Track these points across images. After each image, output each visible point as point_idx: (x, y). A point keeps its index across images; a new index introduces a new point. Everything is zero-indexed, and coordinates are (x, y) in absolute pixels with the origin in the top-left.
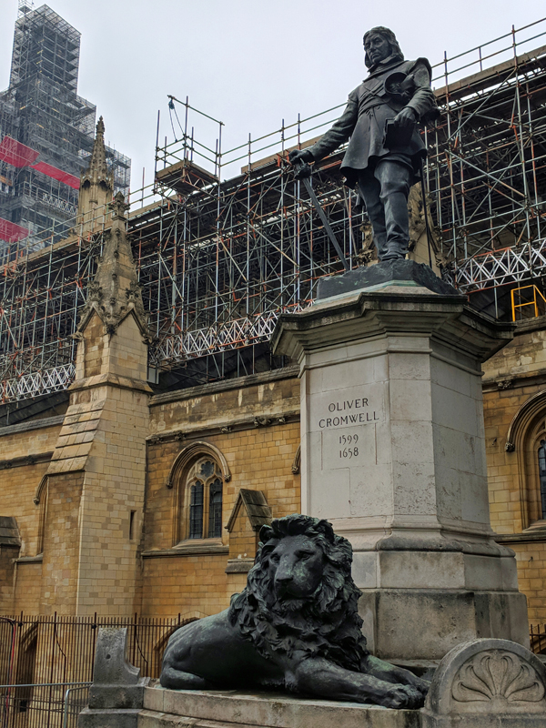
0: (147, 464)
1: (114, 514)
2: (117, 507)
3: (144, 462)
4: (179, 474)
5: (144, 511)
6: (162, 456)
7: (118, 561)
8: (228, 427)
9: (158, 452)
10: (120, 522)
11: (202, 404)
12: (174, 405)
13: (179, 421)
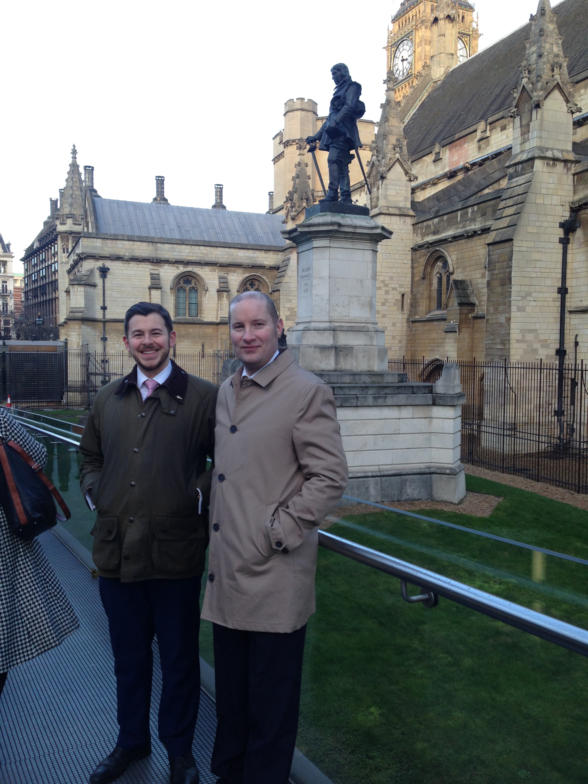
0: (413, 263)
1: (390, 297)
2: (391, 292)
3: (410, 262)
4: (429, 270)
5: (411, 294)
6: (420, 258)
7: (394, 325)
8: (452, 238)
9: (418, 255)
10: (394, 301)
11: (439, 222)
12: (425, 224)
13: (428, 235)
